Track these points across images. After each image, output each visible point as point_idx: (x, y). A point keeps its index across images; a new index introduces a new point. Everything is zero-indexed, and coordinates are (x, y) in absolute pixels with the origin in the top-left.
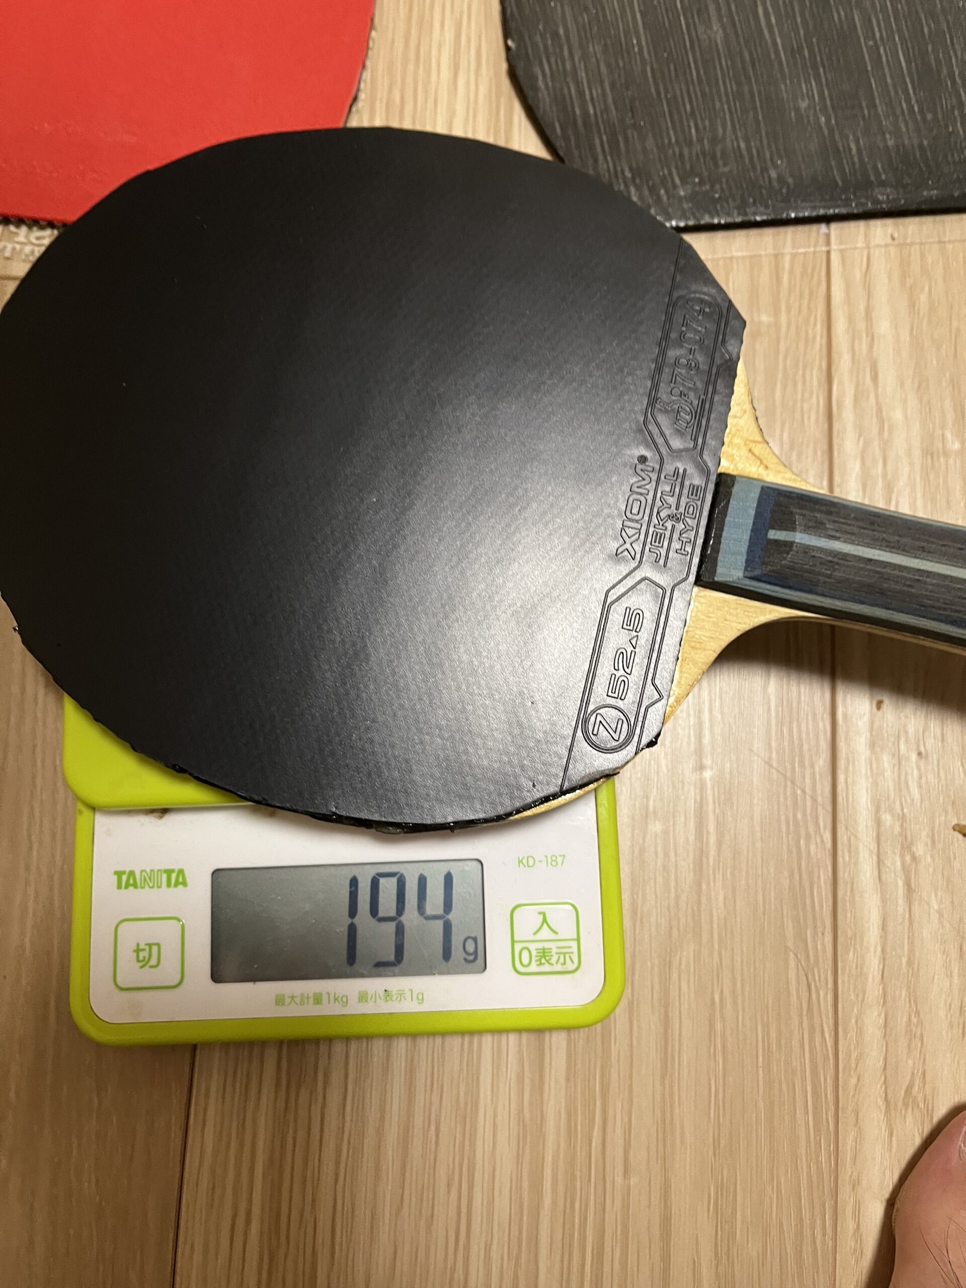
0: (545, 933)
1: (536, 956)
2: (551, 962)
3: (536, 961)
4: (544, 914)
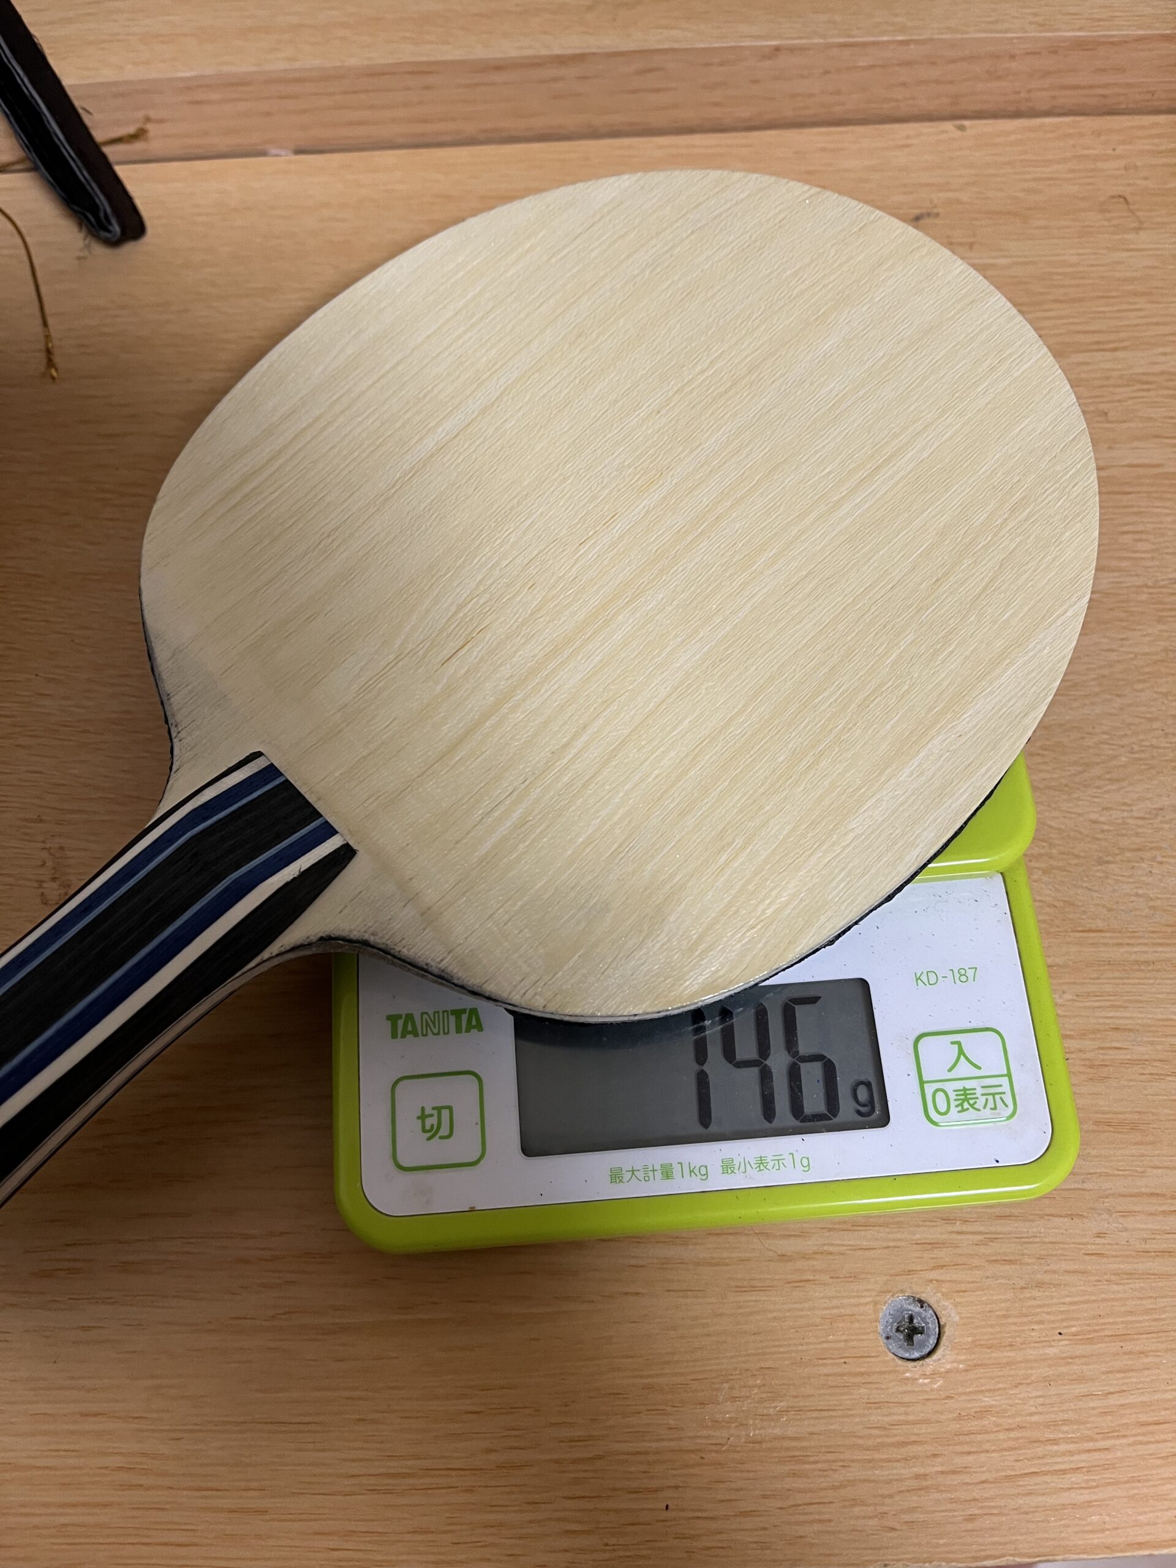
0: (964, 1069)
1: (955, 1100)
2: (975, 1106)
3: (957, 1106)
4: (959, 1043)
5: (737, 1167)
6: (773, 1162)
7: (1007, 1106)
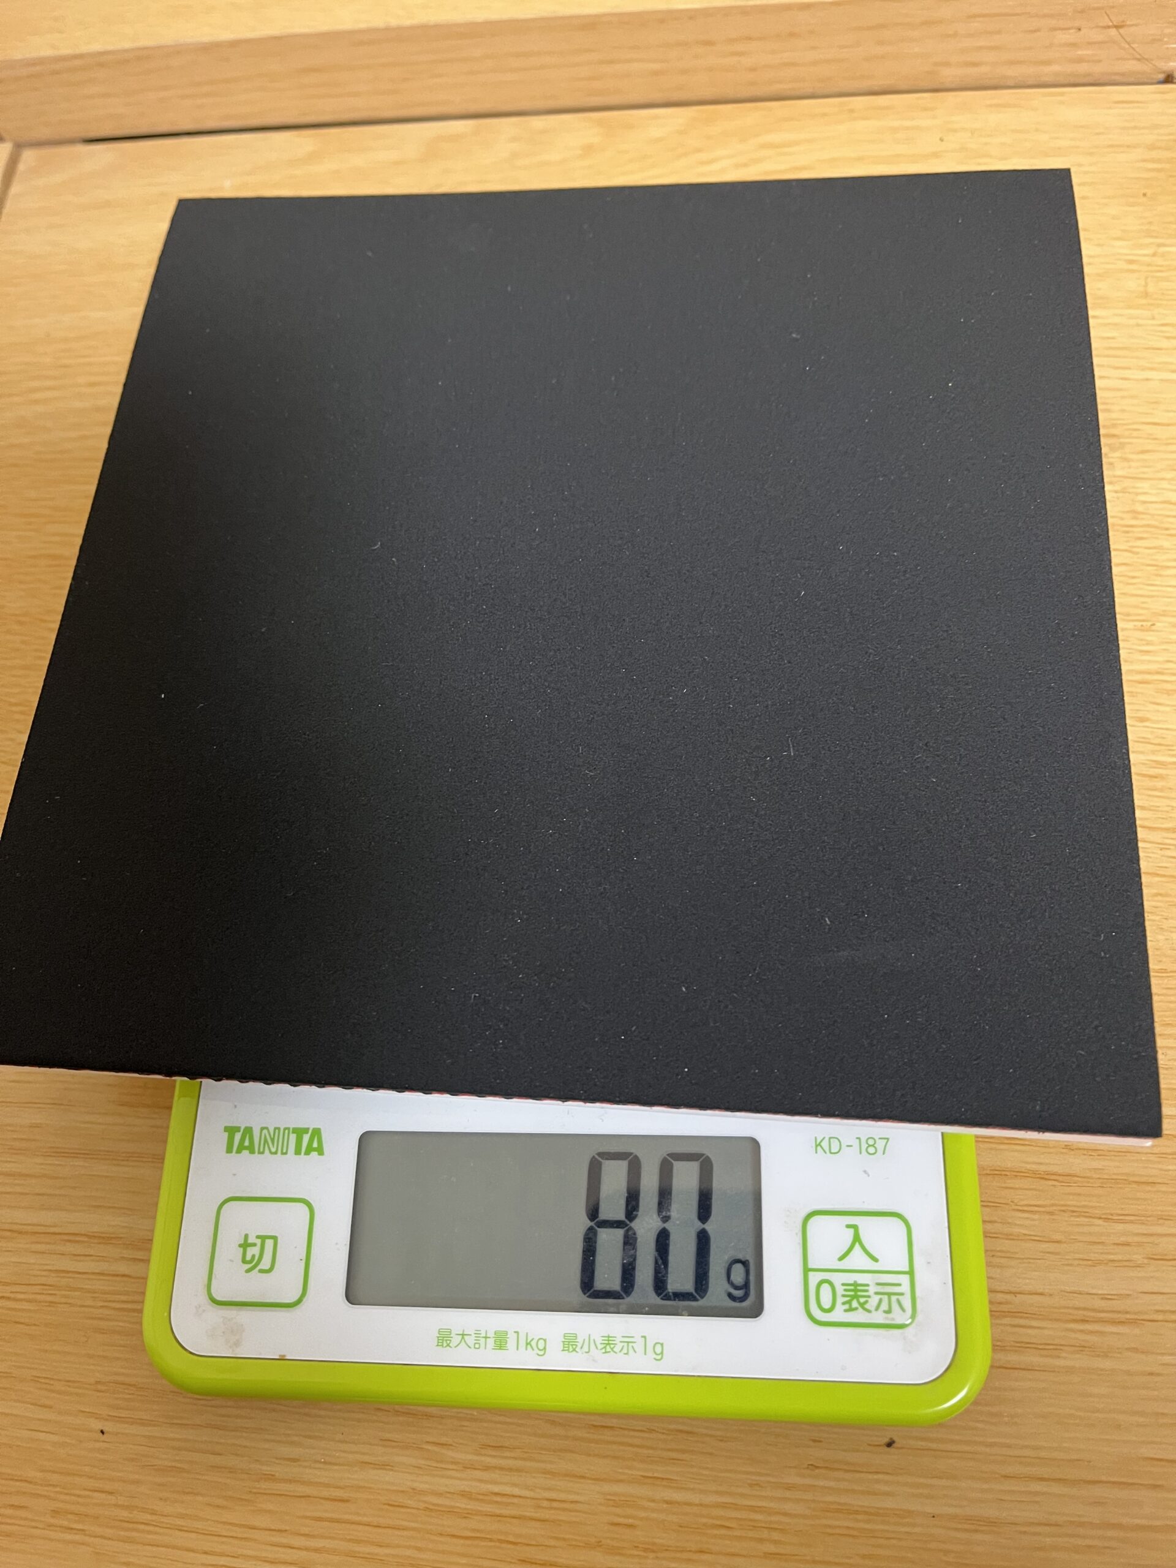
5: (579, 1345)
6: (623, 1344)
7: (903, 1310)
